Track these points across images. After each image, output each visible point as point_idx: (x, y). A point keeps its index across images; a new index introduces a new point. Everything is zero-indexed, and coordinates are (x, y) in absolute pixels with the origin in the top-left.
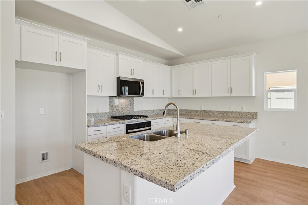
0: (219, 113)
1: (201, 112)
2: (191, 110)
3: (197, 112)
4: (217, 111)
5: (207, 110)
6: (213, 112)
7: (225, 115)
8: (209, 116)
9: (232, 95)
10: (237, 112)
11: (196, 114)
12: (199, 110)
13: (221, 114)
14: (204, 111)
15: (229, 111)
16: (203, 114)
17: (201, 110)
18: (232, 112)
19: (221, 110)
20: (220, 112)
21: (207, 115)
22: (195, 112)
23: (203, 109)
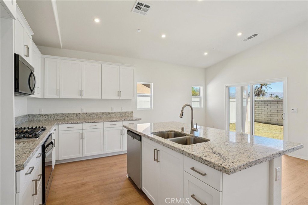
0: (103, 115)
1: (83, 115)
2: (68, 114)
3: (77, 116)
4: (101, 113)
5: (90, 112)
6: (97, 114)
7: (108, 116)
8: (93, 118)
9: (121, 98)
10: (119, 112)
11: (76, 118)
12: (79, 113)
13: (105, 116)
14: (87, 113)
15: (111, 112)
16: (85, 117)
17: (83, 112)
18: (114, 113)
19: (105, 112)
20: (104, 113)
21: (90, 117)
22: (75, 116)
23: (85, 112)
